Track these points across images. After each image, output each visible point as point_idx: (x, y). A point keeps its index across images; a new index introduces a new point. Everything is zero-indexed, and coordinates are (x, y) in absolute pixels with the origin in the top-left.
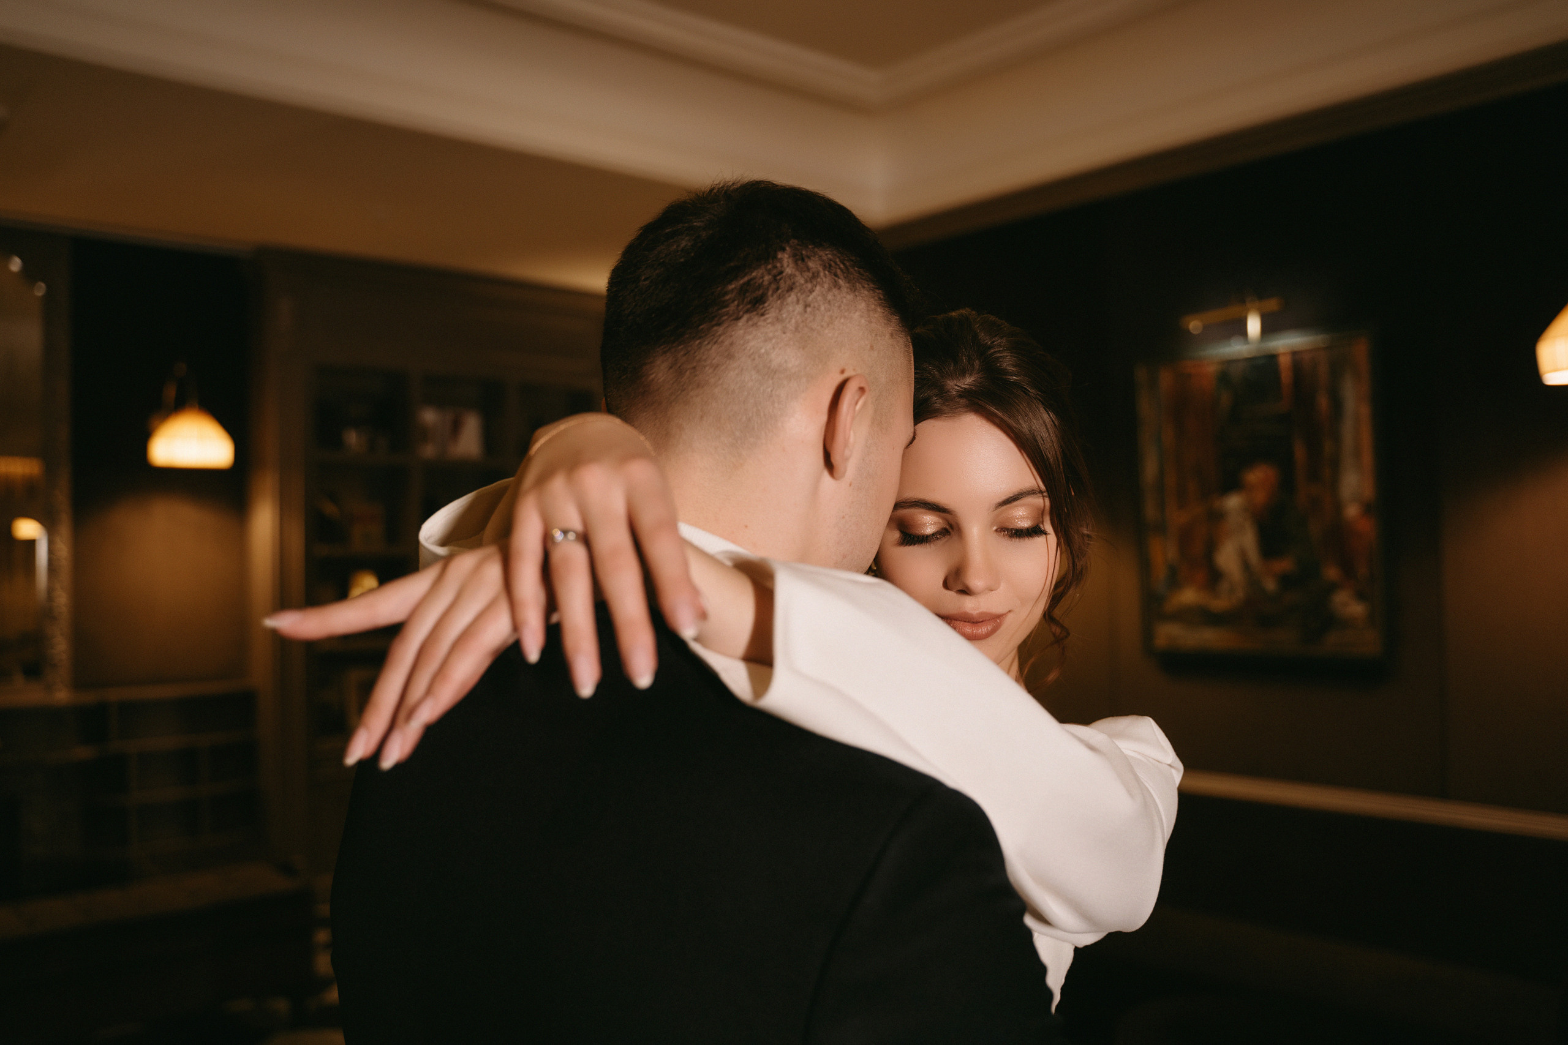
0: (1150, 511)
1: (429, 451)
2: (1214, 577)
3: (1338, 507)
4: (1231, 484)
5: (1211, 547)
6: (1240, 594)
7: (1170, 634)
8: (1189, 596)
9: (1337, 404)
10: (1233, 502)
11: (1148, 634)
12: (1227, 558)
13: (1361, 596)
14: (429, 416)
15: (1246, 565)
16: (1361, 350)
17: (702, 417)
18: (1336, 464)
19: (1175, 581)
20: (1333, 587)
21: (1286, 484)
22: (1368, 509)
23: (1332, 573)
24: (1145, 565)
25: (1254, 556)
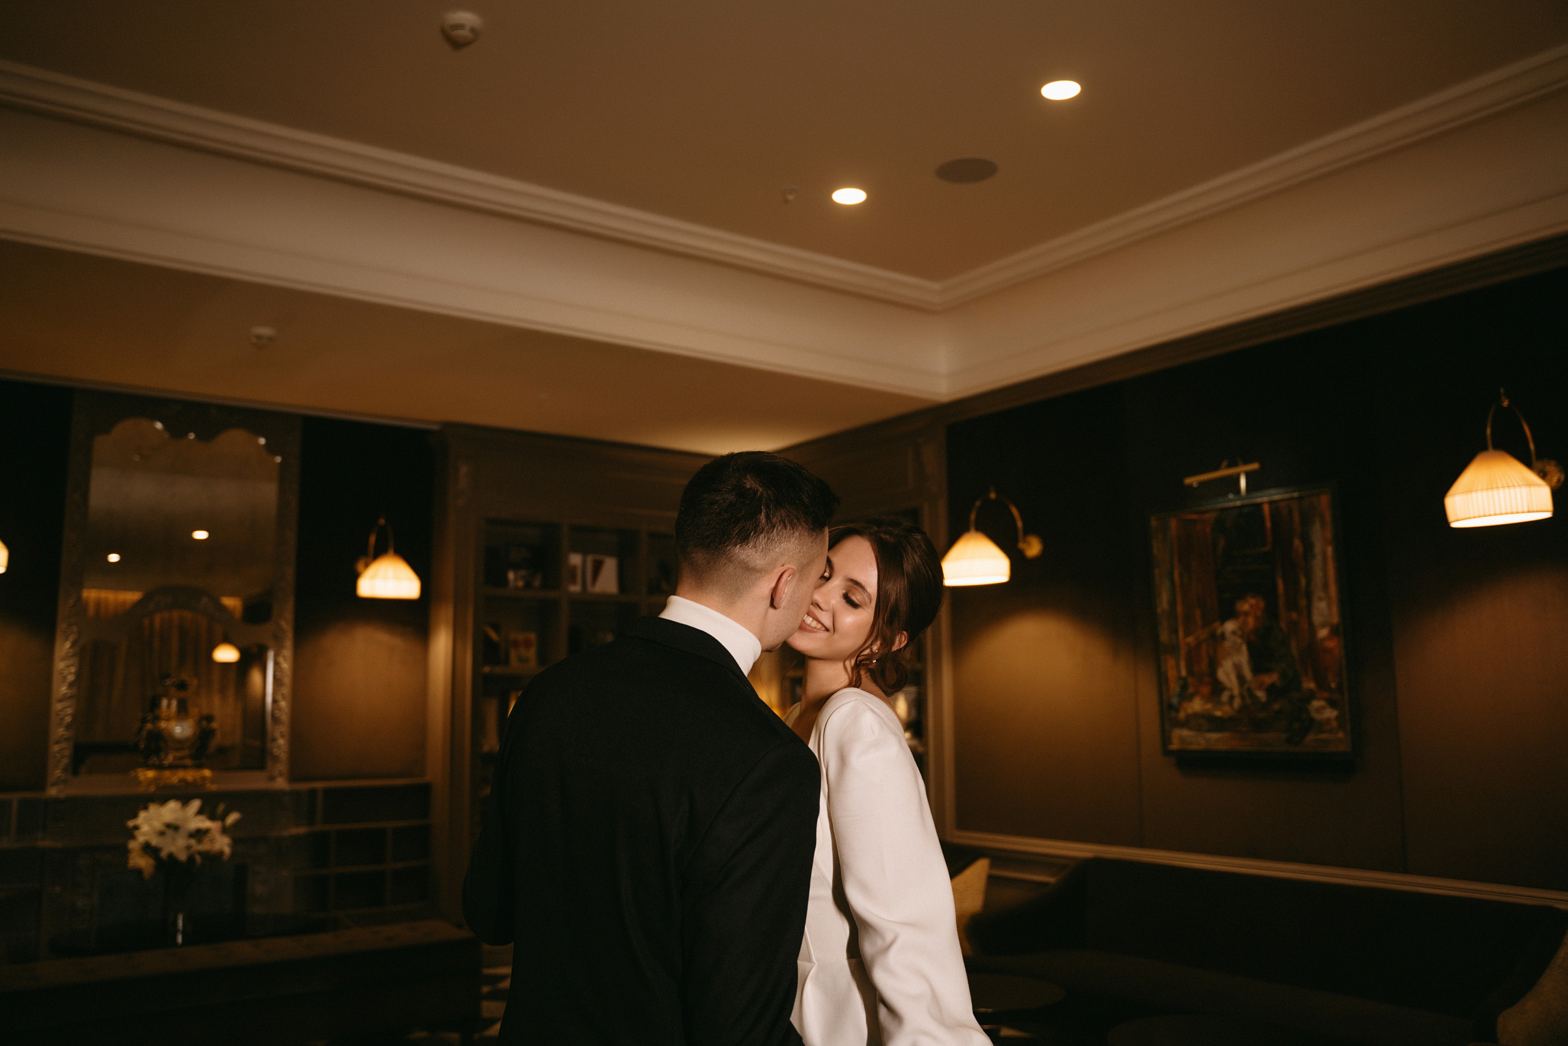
0: (1164, 636)
1: (575, 588)
2: (1217, 688)
3: (1312, 629)
4: (1229, 613)
5: (1214, 665)
6: (1237, 703)
7: (1182, 737)
8: (1197, 705)
9: (1308, 547)
10: (1230, 626)
11: (1165, 739)
12: (1226, 674)
13: (1332, 704)
14: (575, 559)
15: (1241, 678)
16: (1324, 501)
17: (717, 582)
18: (1309, 595)
19: (1185, 696)
20: (1311, 696)
21: (1271, 612)
22: (1334, 631)
23: (1309, 685)
24: (1162, 681)
25: (1248, 673)
